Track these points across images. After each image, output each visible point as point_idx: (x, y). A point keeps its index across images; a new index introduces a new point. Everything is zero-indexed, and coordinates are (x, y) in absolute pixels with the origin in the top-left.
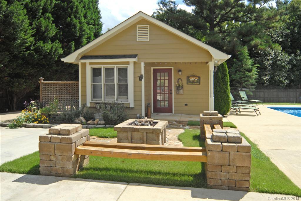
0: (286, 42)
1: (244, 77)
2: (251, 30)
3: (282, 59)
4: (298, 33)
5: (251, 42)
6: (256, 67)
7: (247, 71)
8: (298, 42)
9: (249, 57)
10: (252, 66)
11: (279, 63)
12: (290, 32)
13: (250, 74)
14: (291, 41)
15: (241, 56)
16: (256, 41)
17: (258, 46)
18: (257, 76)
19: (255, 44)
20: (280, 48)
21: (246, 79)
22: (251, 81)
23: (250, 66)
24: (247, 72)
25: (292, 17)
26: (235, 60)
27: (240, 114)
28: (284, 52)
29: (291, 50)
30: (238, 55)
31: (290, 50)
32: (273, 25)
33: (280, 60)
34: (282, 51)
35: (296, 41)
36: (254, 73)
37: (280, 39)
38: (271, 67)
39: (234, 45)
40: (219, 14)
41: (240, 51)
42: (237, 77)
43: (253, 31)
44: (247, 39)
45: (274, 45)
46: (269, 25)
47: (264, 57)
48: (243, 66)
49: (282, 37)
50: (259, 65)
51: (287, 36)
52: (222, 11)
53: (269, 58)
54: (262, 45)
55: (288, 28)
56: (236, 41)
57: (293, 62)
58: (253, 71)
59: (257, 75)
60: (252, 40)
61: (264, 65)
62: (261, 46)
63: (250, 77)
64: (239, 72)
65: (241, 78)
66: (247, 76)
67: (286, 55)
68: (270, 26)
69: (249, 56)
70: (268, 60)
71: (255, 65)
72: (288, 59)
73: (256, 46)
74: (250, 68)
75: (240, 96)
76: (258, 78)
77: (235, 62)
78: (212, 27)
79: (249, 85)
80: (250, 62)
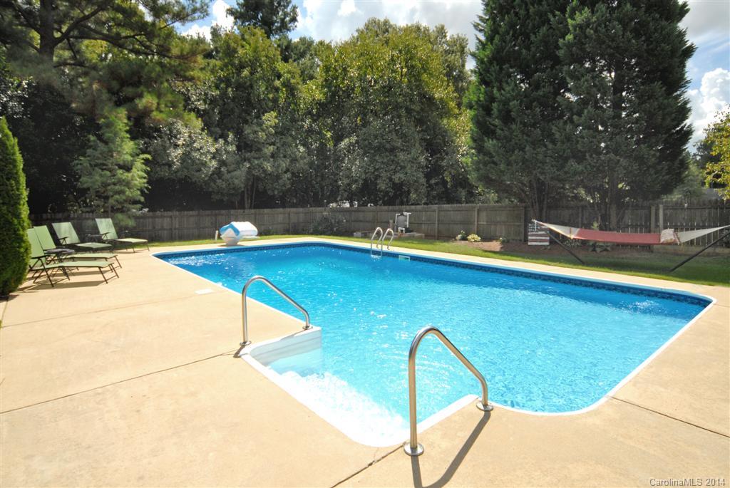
0: (211, 111)
1: (114, 184)
2: (139, 73)
3: (201, 148)
4: (233, 99)
5: (137, 101)
6: (143, 159)
7: (121, 167)
8: (232, 116)
9: (128, 135)
10: (133, 156)
11: (196, 155)
12: (221, 94)
13: (127, 176)
14: (219, 113)
15: (108, 130)
16: (148, 100)
17: (153, 111)
18: (145, 181)
19: (146, 108)
20: (199, 123)
21: (117, 187)
22: (127, 193)
23: (129, 158)
24: (121, 171)
25: (226, 65)
26: (92, 138)
27: (66, 281)
28: (207, 134)
29: (220, 132)
30: (101, 128)
31: (218, 130)
32: (192, 73)
33: (199, 150)
34: (203, 130)
35: (229, 115)
36: (135, 175)
37: (201, 106)
38: (181, 163)
39: (94, 101)
40: (66, 15)
41: (106, 118)
42: (94, 183)
43: (145, 77)
44: (129, 91)
45: (186, 115)
46: (185, 72)
47: (169, 139)
48: (112, 156)
49: (205, 102)
50: (148, 156)
51: (213, 102)
52: (73, 9)
53: (180, 142)
54: (161, 112)
55: (217, 87)
56: (98, 90)
57: (221, 155)
58: (134, 170)
59: (145, 178)
60: (141, 96)
61: (168, 158)
62: (158, 112)
63: (128, 184)
64: (100, 168)
65: (105, 185)
66: (120, 182)
67: (210, 140)
68: (187, 74)
69: (127, 132)
70: (176, 146)
71: (142, 156)
72: (213, 150)
73: (146, 112)
74: (128, 162)
75: (98, 232)
76: (146, 185)
77: (92, 143)
78: (49, 45)
79: (125, 201)
80: (129, 146)
